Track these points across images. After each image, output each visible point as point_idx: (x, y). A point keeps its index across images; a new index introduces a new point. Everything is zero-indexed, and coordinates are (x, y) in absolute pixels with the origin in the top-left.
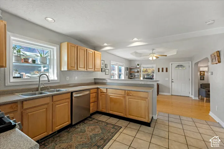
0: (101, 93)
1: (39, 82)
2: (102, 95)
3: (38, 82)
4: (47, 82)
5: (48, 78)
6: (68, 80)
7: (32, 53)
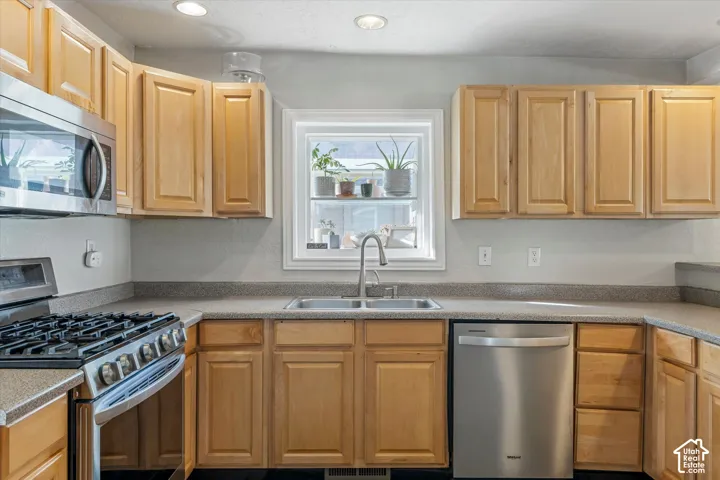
0: (665, 360)
1: (362, 264)
2: (670, 379)
3: (359, 264)
4: (377, 267)
5: (382, 253)
6: (489, 262)
7: (369, 161)
